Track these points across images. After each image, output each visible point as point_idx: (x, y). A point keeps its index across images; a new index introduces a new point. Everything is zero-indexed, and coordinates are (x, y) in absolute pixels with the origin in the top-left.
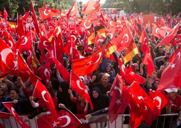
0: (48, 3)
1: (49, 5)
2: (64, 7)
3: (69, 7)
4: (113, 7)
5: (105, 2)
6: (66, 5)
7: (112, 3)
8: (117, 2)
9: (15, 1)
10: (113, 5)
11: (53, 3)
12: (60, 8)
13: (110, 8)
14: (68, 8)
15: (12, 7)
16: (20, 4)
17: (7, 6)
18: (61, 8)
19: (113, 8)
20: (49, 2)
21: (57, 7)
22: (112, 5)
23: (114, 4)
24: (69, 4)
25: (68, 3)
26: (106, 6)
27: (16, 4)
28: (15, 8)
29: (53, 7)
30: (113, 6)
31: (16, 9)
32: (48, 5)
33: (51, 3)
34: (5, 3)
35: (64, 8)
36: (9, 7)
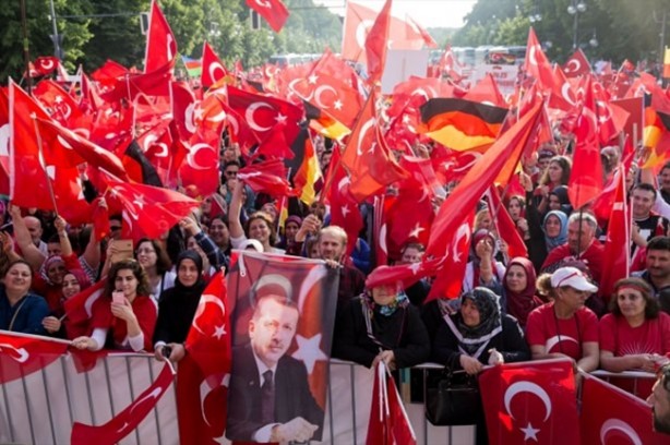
0: (216, 24)
1: (219, 33)
2: (285, 42)
3: (305, 44)
4: (496, 40)
5: (465, 19)
6: (291, 35)
7: (494, 22)
8: (515, 19)
9: (77, 12)
10: (498, 30)
11: (238, 26)
12: (265, 46)
13: (484, 44)
14: (299, 47)
15: (62, 36)
16: (96, 23)
17: (42, 30)
18: (270, 44)
19: (499, 44)
20: (218, 20)
21: (254, 42)
22: (492, 32)
23: (503, 26)
24: (305, 29)
25: (302, 26)
26: (467, 38)
27: (83, 23)
28: (76, 41)
29: (233, 41)
30: (497, 36)
31: (81, 43)
32: (212, 32)
33: (227, 24)
34: (34, 21)
35: (284, 47)
36: (51, 36)
